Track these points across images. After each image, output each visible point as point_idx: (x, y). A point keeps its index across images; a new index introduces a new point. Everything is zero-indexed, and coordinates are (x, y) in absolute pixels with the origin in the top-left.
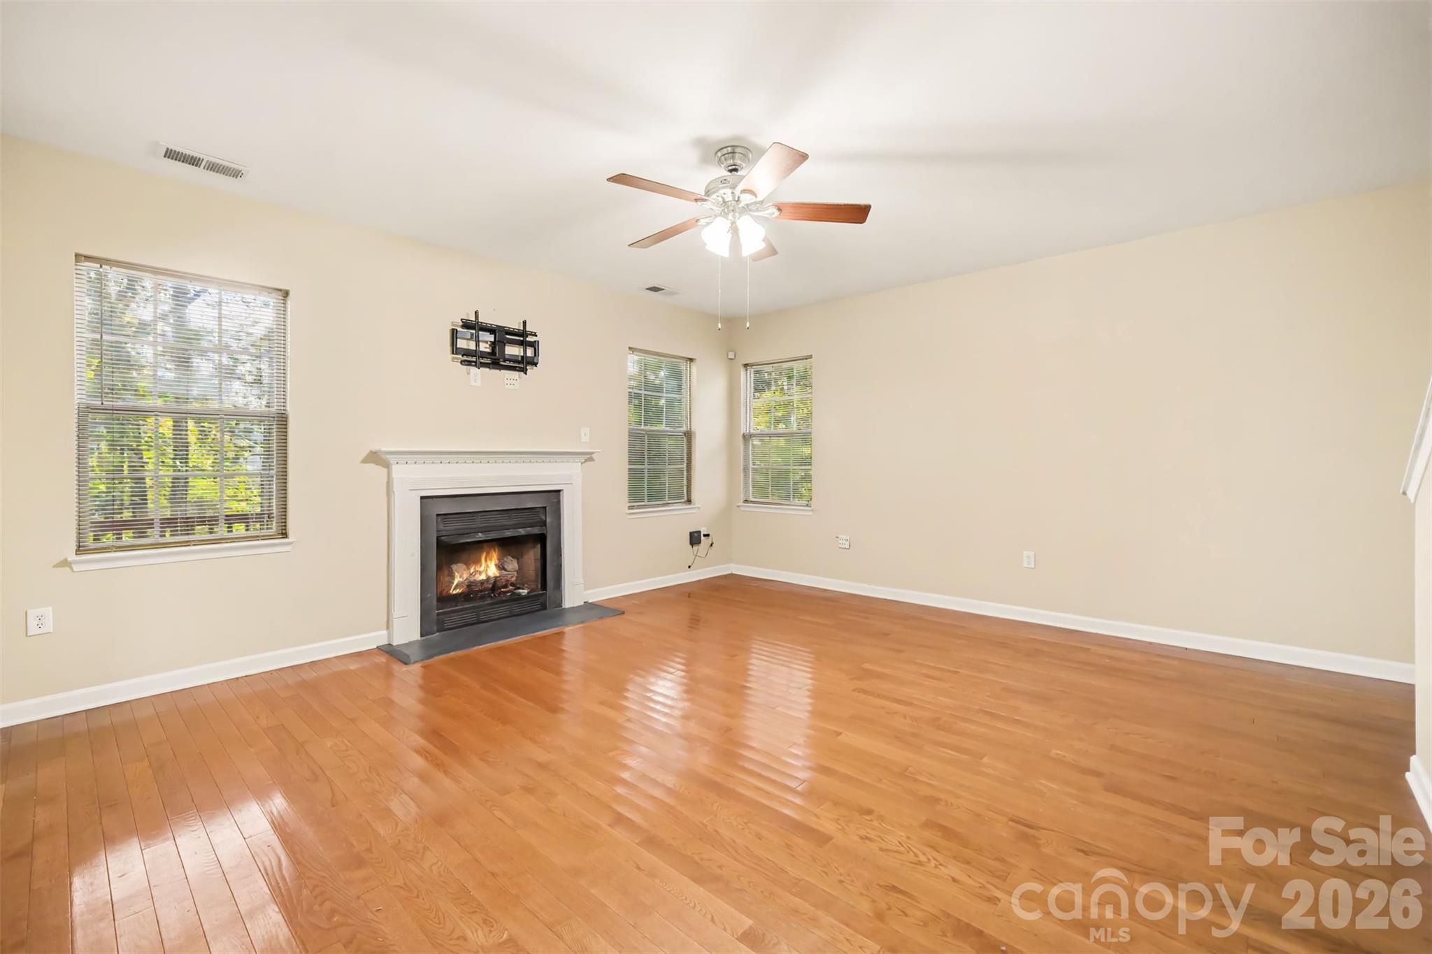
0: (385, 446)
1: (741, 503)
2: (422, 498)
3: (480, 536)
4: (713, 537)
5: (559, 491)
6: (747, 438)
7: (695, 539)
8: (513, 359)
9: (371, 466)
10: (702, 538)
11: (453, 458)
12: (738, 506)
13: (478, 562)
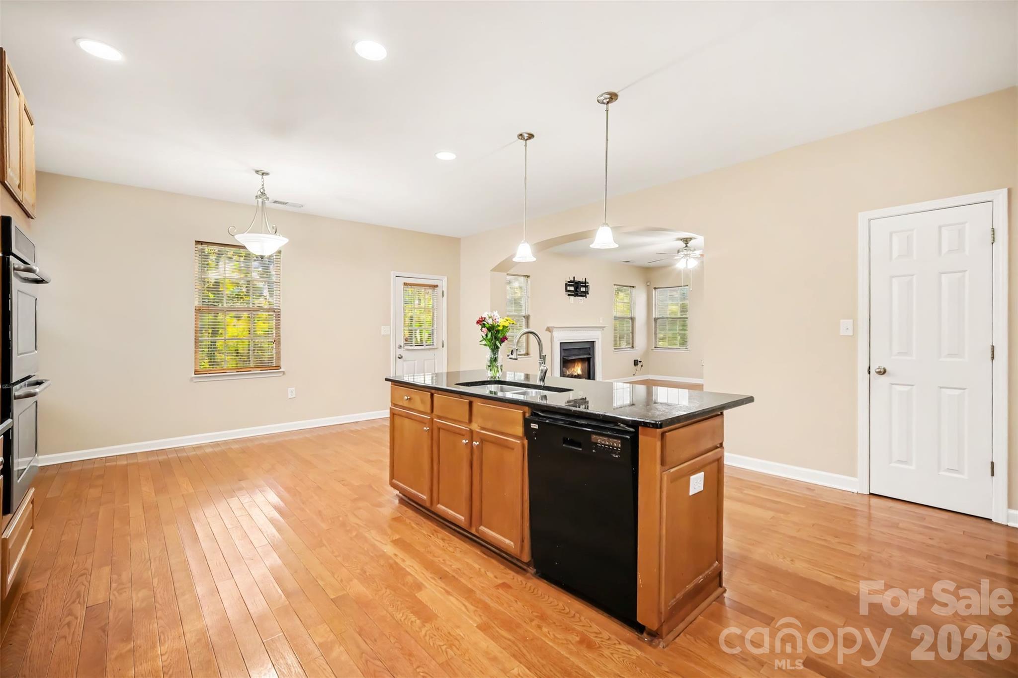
0: (550, 325)
1: (653, 348)
2: (561, 343)
3: (574, 358)
4: (643, 363)
5: (594, 342)
6: (656, 320)
7: (636, 363)
8: (583, 292)
9: (547, 332)
10: (639, 363)
11: (564, 329)
12: (652, 350)
13: (574, 367)
